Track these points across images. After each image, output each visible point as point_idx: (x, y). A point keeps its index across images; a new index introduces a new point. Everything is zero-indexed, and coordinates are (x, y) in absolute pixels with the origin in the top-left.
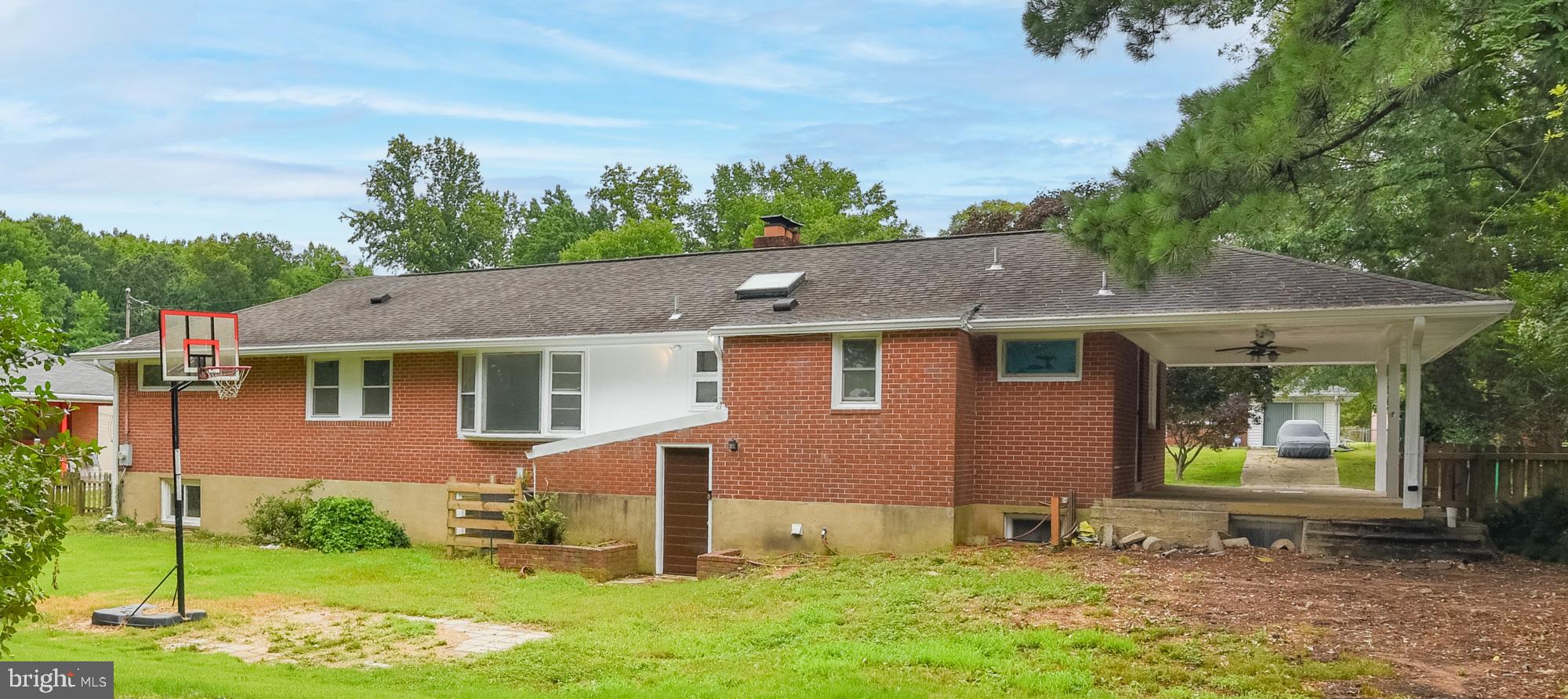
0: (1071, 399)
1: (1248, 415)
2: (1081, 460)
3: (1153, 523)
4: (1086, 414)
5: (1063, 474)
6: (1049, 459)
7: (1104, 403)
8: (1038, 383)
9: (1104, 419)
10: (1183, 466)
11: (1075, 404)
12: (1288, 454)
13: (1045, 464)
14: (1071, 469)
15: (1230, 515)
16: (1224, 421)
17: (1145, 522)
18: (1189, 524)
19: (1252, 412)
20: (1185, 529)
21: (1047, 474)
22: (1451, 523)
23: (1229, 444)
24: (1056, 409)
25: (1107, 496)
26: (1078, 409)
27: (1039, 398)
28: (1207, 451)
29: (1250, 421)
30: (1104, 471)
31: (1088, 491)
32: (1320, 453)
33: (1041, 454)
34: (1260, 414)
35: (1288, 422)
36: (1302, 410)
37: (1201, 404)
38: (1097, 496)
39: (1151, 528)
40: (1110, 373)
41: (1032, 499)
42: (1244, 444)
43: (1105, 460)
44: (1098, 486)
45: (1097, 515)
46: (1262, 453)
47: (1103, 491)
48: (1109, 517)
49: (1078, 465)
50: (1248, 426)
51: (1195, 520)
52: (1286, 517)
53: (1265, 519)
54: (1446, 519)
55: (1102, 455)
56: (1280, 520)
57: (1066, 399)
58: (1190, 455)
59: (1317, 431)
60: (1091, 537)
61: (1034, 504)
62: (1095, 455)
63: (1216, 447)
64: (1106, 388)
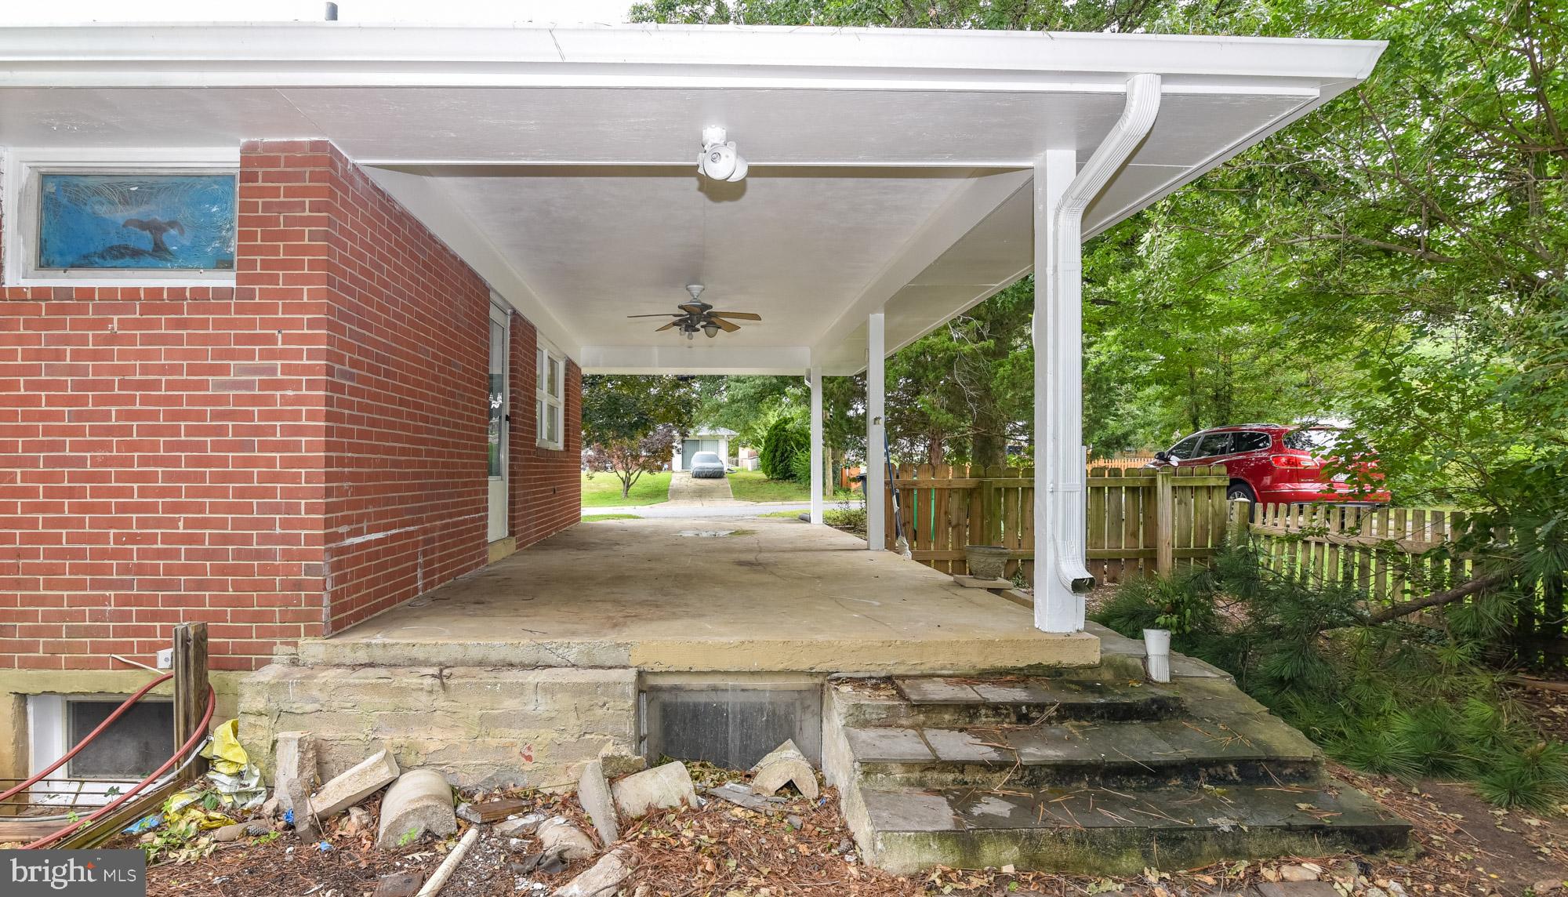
0: (206, 340)
1: (672, 447)
2: (236, 524)
3: (426, 719)
4: (249, 385)
5: (186, 570)
6: (142, 524)
7: (298, 354)
8: (108, 293)
9: (299, 400)
10: (628, 487)
11: (218, 355)
12: (698, 475)
13: (133, 539)
14: (208, 555)
15: (640, 674)
16: (656, 452)
17: (402, 718)
18: (528, 721)
19: (675, 444)
20: (515, 735)
21: (140, 569)
22: (1159, 670)
23: (660, 469)
24: (162, 370)
25: (312, 632)
26: (224, 370)
27: (113, 339)
28: (645, 473)
29: (674, 451)
30: (303, 555)
31: (257, 617)
32: (718, 475)
33: (122, 508)
34: (680, 446)
35: (697, 453)
36: (705, 445)
37: (631, 429)
38: (283, 632)
39: (419, 735)
40: (313, 265)
41: (96, 648)
42: (670, 468)
43: (303, 524)
44: (286, 600)
45: (260, 704)
46: (682, 475)
47: (299, 617)
48: (297, 707)
49: (226, 539)
50: (672, 455)
51: (544, 706)
52: (779, 673)
53: (730, 682)
54: (1145, 659)
55: (294, 509)
56: (766, 683)
57: (192, 339)
58: (633, 478)
59: (715, 459)
60: (240, 775)
61: (101, 664)
62: (275, 509)
63: (651, 472)
64: (303, 308)
